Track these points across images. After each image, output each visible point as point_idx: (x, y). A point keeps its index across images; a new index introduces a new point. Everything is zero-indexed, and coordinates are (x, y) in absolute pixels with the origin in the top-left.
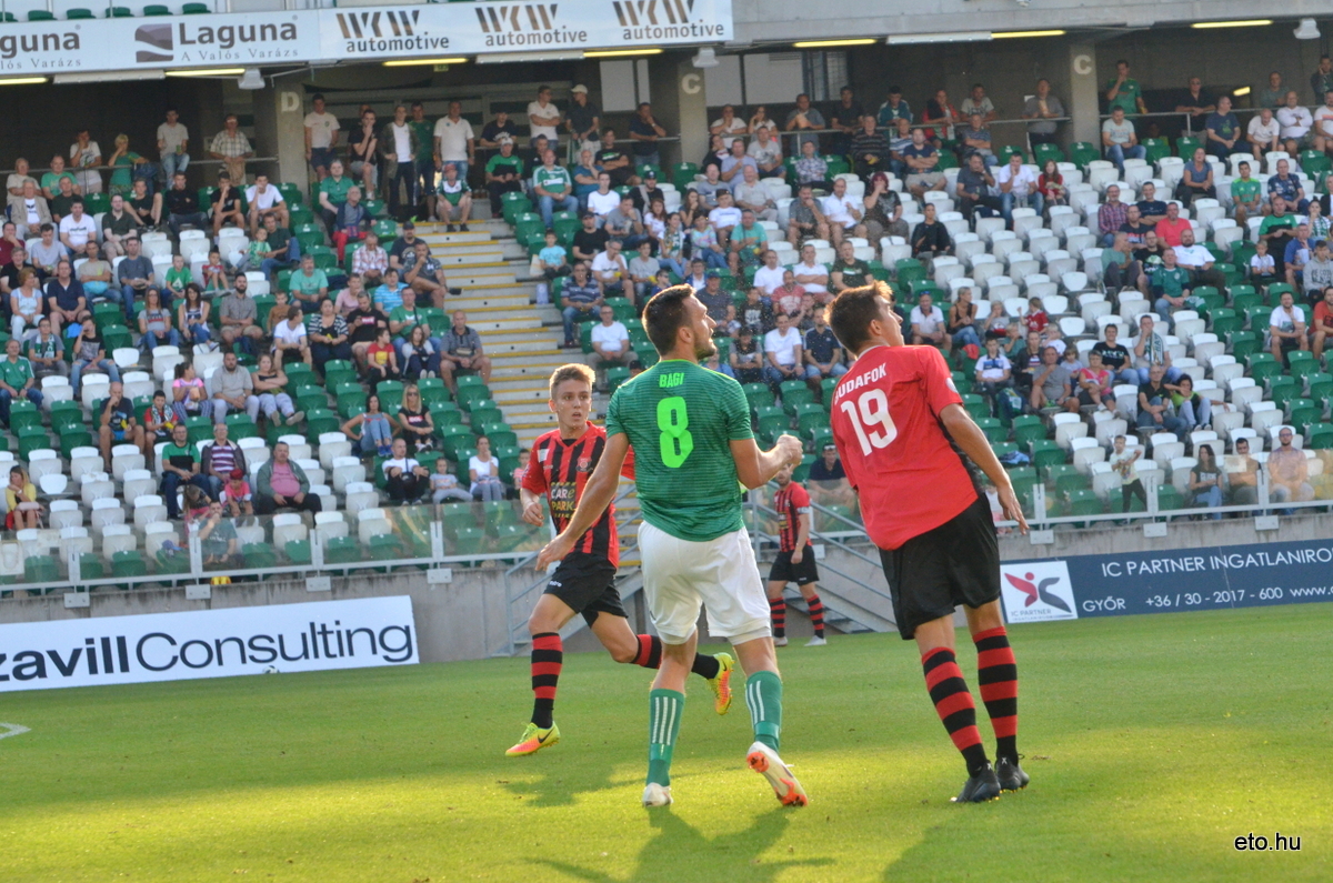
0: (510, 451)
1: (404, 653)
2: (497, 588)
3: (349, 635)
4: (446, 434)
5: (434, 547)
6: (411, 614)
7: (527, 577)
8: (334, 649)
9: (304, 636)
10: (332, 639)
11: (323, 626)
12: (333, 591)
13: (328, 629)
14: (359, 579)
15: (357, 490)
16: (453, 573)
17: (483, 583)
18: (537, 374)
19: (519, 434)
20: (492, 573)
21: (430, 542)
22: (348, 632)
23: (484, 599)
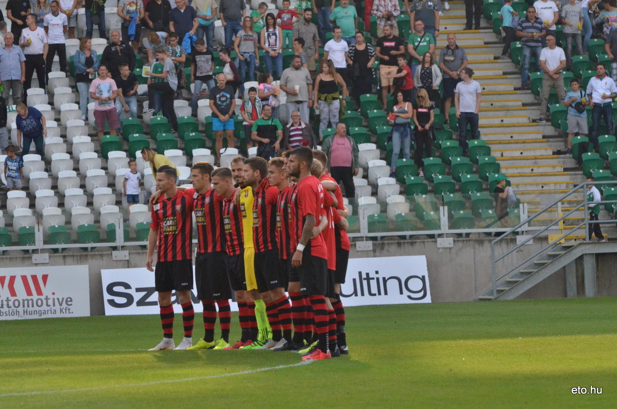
0: (487, 159)
1: (421, 294)
2: (485, 251)
3: (385, 281)
4: (443, 146)
5: (442, 224)
6: (426, 268)
7: (504, 245)
8: (374, 290)
9: (354, 280)
10: (373, 283)
11: (367, 274)
12: (374, 251)
13: (370, 276)
14: (392, 244)
15: (385, 183)
16: (454, 241)
17: (474, 248)
18: (501, 107)
19: (492, 147)
20: (480, 242)
21: (439, 220)
22: (384, 279)
23: (475, 259)
